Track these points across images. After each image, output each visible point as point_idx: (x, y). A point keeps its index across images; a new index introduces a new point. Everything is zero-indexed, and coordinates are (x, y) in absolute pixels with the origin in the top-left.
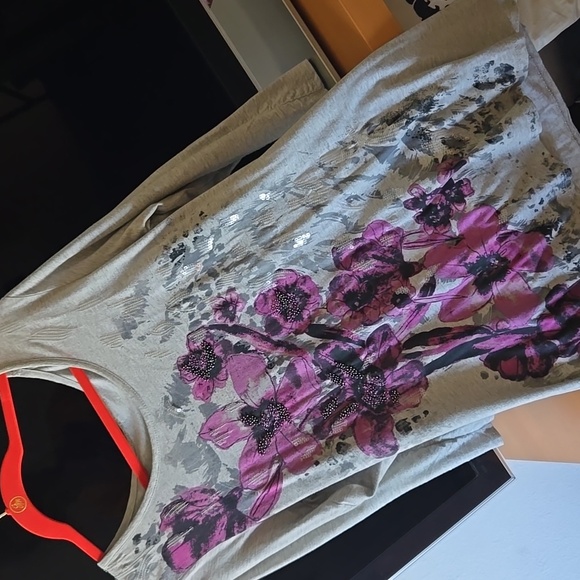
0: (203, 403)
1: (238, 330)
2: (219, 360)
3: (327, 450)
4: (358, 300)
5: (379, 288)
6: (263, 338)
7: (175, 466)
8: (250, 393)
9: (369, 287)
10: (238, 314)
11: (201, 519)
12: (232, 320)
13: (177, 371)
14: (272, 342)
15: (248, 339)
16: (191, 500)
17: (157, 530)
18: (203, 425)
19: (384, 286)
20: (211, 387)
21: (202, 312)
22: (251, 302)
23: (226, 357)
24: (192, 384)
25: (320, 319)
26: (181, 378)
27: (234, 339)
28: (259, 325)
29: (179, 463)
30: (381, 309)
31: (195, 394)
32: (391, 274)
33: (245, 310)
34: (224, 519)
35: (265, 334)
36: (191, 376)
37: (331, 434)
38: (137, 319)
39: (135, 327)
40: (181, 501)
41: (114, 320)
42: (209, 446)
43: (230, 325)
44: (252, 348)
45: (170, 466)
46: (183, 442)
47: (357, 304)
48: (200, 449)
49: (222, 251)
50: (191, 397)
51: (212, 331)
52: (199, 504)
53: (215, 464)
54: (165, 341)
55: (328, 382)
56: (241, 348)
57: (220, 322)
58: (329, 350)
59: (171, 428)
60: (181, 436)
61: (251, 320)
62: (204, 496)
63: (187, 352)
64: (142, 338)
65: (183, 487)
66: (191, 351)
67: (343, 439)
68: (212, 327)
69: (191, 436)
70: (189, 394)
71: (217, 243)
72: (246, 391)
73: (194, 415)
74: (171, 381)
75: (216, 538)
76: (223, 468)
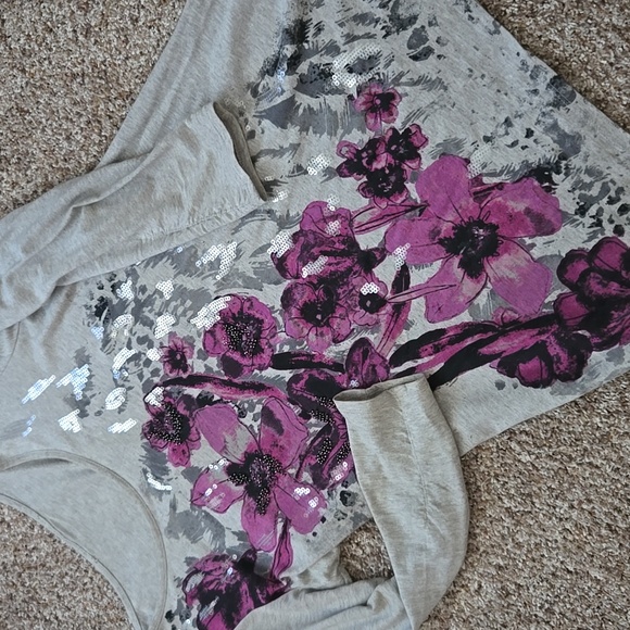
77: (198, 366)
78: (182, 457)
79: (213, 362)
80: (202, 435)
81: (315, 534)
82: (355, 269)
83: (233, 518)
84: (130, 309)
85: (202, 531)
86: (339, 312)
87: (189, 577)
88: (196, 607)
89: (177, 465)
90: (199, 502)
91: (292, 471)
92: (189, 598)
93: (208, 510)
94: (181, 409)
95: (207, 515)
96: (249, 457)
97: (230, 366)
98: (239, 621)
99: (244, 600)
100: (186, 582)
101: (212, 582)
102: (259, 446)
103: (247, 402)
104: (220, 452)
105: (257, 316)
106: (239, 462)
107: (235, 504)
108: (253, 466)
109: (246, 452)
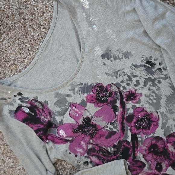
0: (85, 100)
1: (123, 105)
2: (106, 101)
3: (83, 158)
4: (154, 150)
5: (162, 156)
6: (123, 116)
7: (55, 97)
8: (97, 119)
9: (162, 152)
10: (130, 102)
11: (38, 116)
12: (126, 100)
13: (95, 85)
14: (123, 121)
15: (120, 110)
16: (44, 109)
17: (27, 100)
18: (76, 103)
19: (164, 158)
20: (93, 102)
21: (126, 86)
22: (138, 105)
23: (109, 103)
24: (92, 93)
25: (140, 137)
26: (93, 87)
27: (118, 104)
28: (128, 112)
29: (57, 98)
30: (153, 160)
31: (88, 95)
32: (170, 159)
33: (133, 104)
34: (42, 126)
35: (125, 116)
36: (95, 91)
37: (90, 157)
38: (112, 59)
39: (108, 59)
40: (42, 105)
41: (108, 48)
42: (68, 108)
43: (124, 100)
44: (117, 113)
45: (54, 96)
46: (66, 97)
47: (152, 150)
48: (66, 105)
49: (158, 84)
50: (86, 95)
51: (118, 94)
52: (44, 113)
53: (62, 114)
54: (107, 74)
55: (113, 149)
56: (115, 109)
57: (124, 95)
58: (127, 146)
59: (70, 90)
60: (68, 96)
61: (129, 108)
62: (47, 114)
63: (105, 85)
64: (104, 64)
65: (48, 104)
66: (106, 87)
67: (90, 163)
68: (120, 92)
69: (70, 100)
70: (87, 93)
71: (161, 80)
72: (97, 117)
73: (79, 98)
74: (90, 84)
75: (33, 126)
76: (62, 117)
77: (129, 105)
78: (91, 100)
79: (131, 111)
80: (101, 108)
81: (70, 153)
82: (171, 161)
83: (68, 120)
84: (151, 76)
85: (60, 107)
86: (155, 156)
87: (39, 102)
88: (27, 105)
89: (87, 97)
90: (72, 106)
91: (91, 141)
92: (30, 102)
93: (69, 110)
94: (110, 99)
95: (67, 109)
96: (95, 126)
97: (130, 118)
98: (27, 124)
99: (36, 125)
100: (37, 101)
101: (40, 112)
102: (100, 130)
103: (117, 125)
104: (94, 115)
105: (151, 128)
106: (92, 122)
107: (74, 121)
108: (91, 128)
109: (96, 125)
